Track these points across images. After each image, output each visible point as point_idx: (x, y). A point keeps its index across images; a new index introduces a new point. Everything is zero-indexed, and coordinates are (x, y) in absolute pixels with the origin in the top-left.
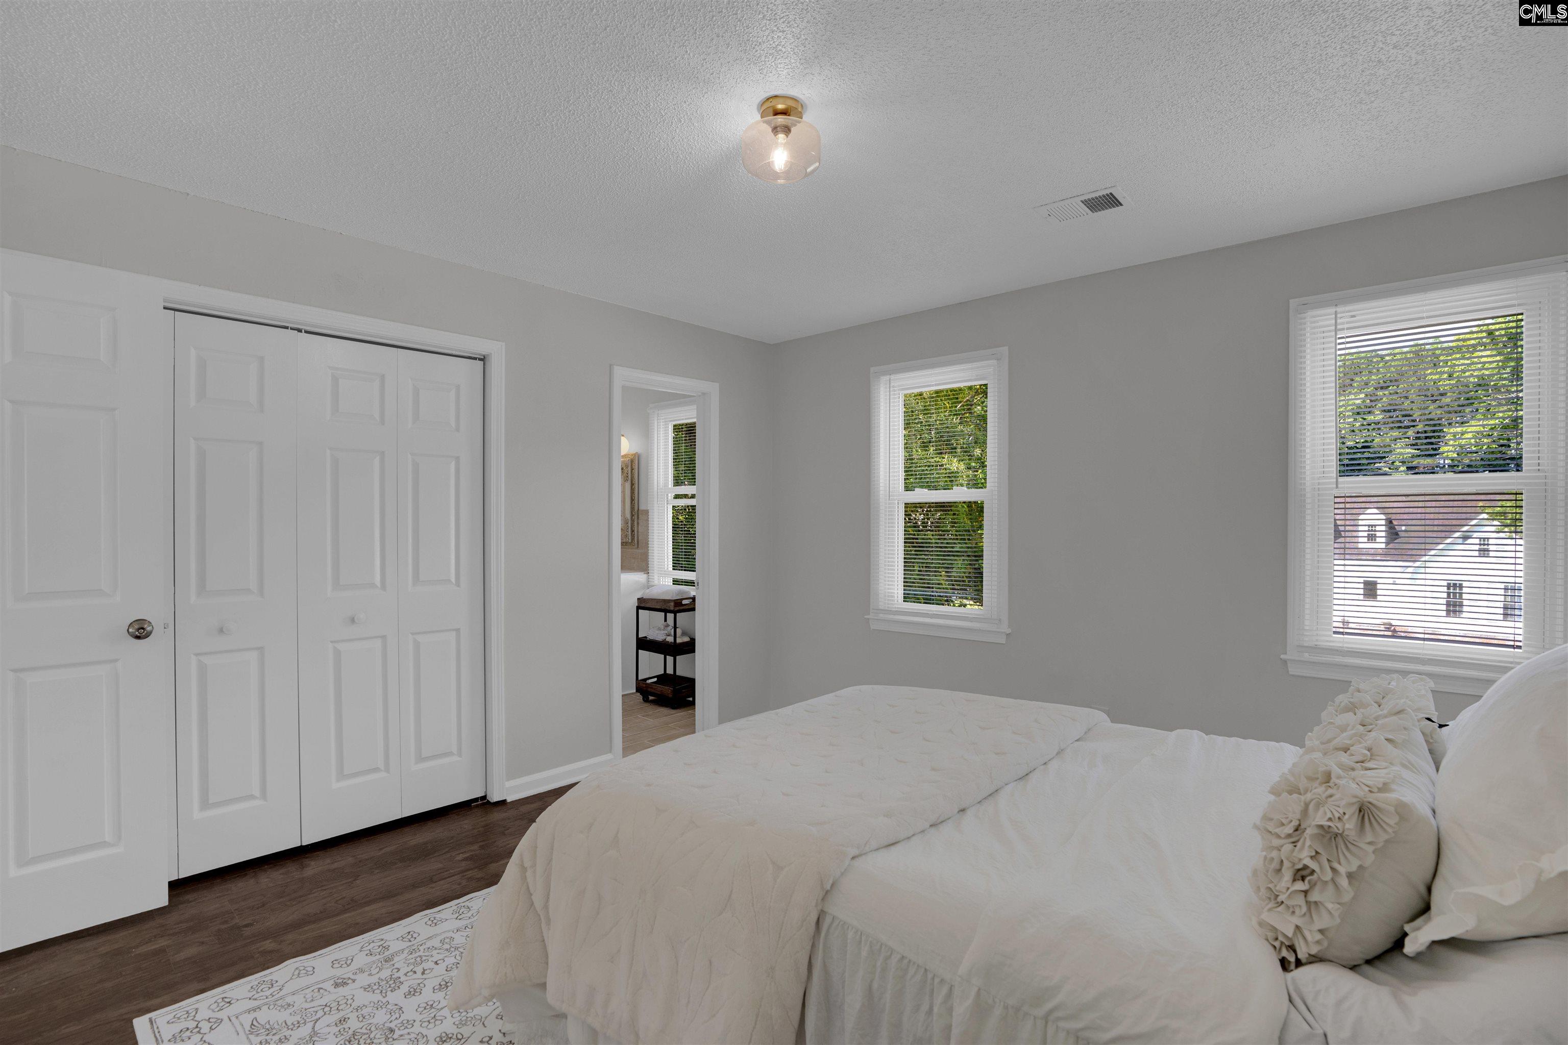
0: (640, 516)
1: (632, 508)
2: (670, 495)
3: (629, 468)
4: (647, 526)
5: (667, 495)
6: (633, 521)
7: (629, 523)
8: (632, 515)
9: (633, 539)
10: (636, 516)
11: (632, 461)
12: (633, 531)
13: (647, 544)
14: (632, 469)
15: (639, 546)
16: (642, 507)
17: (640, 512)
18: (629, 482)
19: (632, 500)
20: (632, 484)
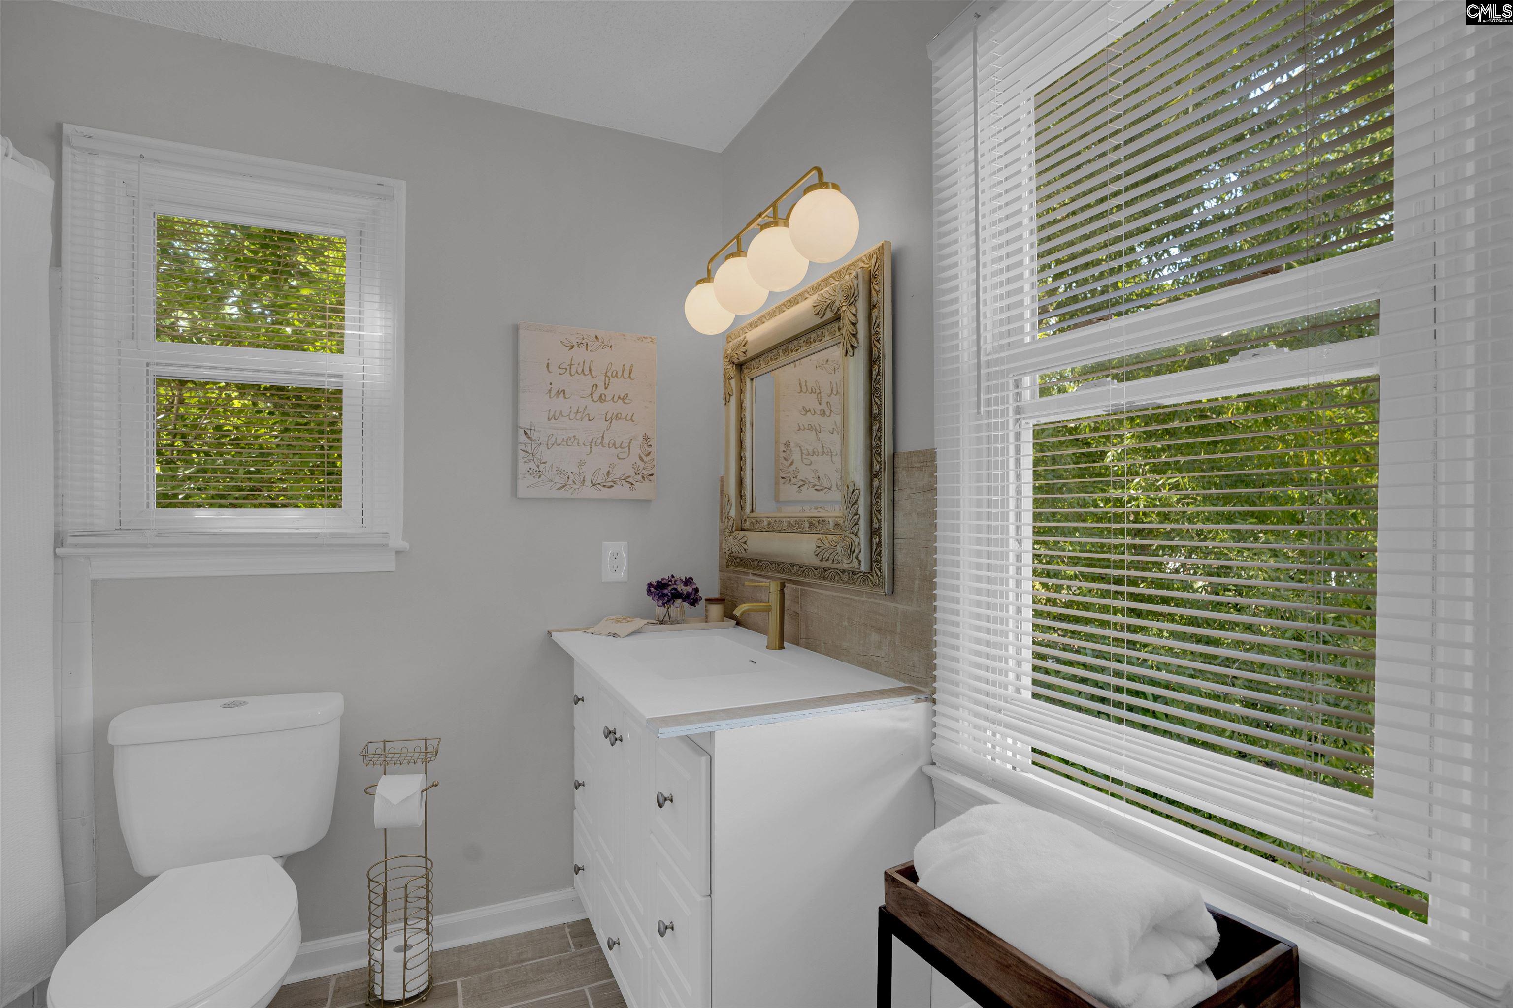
0: (902, 475)
1: (873, 448)
2: (1027, 381)
3: (861, 305)
4: (930, 514)
5: (1017, 384)
6: (874, 494)
7: (862, 501)
8: (872, 474)
9: (874, 559)
10: (886, 477)
11: (871, 278)
12: (874, 532)
13: (928, 583)
14: (871, 306)
15: (899, 588)
16: (909, 443)
17: (901, 463)
18: (861, 354)
19: (873, 417)
20: (872, 361)
